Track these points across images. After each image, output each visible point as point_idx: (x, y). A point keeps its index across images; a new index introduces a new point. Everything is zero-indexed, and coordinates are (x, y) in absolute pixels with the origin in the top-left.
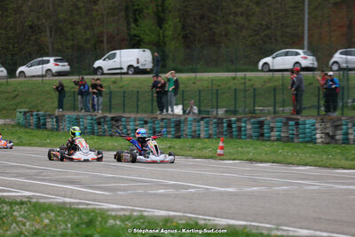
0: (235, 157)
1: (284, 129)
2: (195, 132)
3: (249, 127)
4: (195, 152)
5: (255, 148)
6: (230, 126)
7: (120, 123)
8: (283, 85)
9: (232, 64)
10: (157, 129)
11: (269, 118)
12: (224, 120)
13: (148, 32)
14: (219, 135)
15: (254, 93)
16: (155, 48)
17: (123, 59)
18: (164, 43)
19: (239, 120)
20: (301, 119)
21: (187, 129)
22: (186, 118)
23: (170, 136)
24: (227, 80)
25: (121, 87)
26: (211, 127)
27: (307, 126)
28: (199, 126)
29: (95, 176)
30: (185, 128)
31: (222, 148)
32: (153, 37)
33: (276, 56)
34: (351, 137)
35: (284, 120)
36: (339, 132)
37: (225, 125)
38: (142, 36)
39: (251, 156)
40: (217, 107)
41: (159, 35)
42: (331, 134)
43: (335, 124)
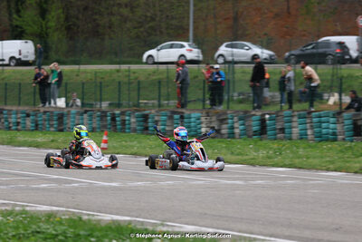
0: (119, 151)
1: (169, 123)
3: (133, 120)
5: (140, 142)
6: (113, 119)
7: (1, 115)
8: (168, 77)
9: (116, 56)
10: (40, 122)
11: (153, 111)
12: (108, 114)
13: (31, 23)
14: (103, 128)
15: (139, 86)
16: (37, 39)
17: (4, 51)
18: (47, 35)
20: (186, 112)
21: (70, 122)
22: (69, 111)
23: (52, 129)
24: (111, 72)
25: (3, 79)
26: (94, 120)
27: (192, 120)
28: (82, 119)
30: (68, 121)
31: (106, 142)
32: (36, 29)
33: (161, 49)
34: (237, 131)
35: (169, 114)
36: (224, 126)
37: (109, 118)
38: (25, 28)
39: (135, 150)
40: (101, 100)
41: (41, 26)
42: (216, 128)
43: (221, 118)
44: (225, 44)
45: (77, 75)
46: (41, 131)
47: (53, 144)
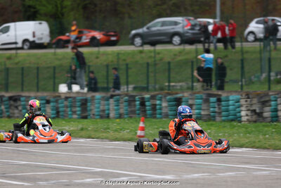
1: (204, 106)
2: (104, 111)
3: (164, 104)
4: (111, 134)
6: (143, 104)
7: (19, 103)
10: (61, 109)
11: (186, 94)
12: (137, 98)
13: (44, 3)
14: (131, 114)
16: (51, 20)
17: (18, 33)
18: (63, 15)
19: (153, 97)
20: (224, 95)
21: (94, 108)
22: (93, 97)
23: (75, 116)
25: (17, 64)
26: (122, 105)
27: (231, 102)
28: (108, 105)
29: (7, 163)
30: (92, 107)
31: (143, 129)
32: (49, 8)
35: (204, 97)
36: (267, 109)
37: (138, 103)
38: (38, 7)
40: (127, 84)
41: (56, 6)
42: (258, 111)
43: (263, 100)
44: (256, 20)
45: (97, 58)
46: (64, 119)
47: (83, 133)
